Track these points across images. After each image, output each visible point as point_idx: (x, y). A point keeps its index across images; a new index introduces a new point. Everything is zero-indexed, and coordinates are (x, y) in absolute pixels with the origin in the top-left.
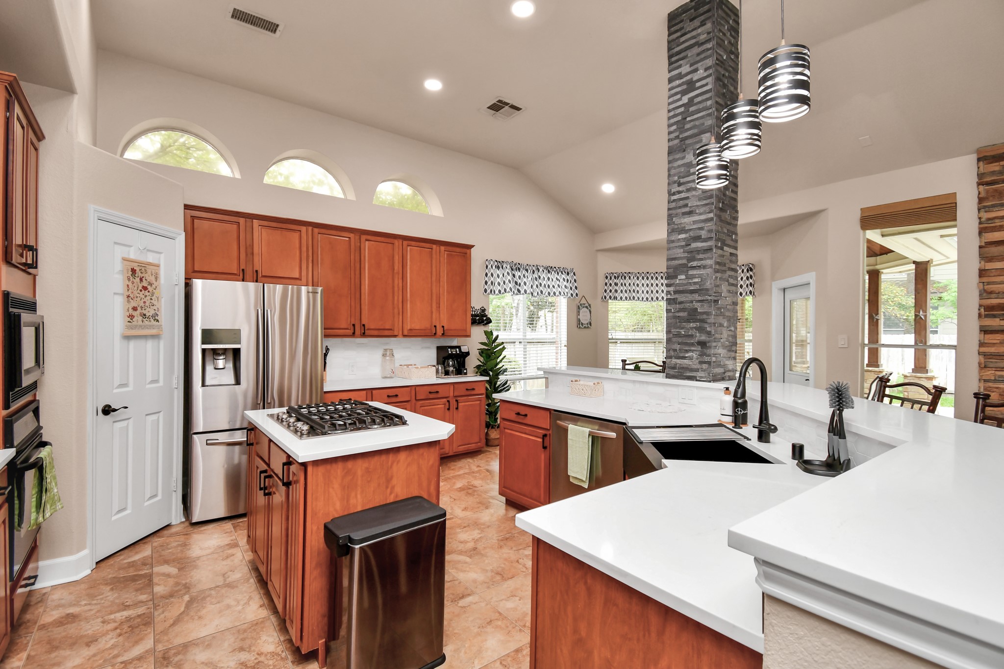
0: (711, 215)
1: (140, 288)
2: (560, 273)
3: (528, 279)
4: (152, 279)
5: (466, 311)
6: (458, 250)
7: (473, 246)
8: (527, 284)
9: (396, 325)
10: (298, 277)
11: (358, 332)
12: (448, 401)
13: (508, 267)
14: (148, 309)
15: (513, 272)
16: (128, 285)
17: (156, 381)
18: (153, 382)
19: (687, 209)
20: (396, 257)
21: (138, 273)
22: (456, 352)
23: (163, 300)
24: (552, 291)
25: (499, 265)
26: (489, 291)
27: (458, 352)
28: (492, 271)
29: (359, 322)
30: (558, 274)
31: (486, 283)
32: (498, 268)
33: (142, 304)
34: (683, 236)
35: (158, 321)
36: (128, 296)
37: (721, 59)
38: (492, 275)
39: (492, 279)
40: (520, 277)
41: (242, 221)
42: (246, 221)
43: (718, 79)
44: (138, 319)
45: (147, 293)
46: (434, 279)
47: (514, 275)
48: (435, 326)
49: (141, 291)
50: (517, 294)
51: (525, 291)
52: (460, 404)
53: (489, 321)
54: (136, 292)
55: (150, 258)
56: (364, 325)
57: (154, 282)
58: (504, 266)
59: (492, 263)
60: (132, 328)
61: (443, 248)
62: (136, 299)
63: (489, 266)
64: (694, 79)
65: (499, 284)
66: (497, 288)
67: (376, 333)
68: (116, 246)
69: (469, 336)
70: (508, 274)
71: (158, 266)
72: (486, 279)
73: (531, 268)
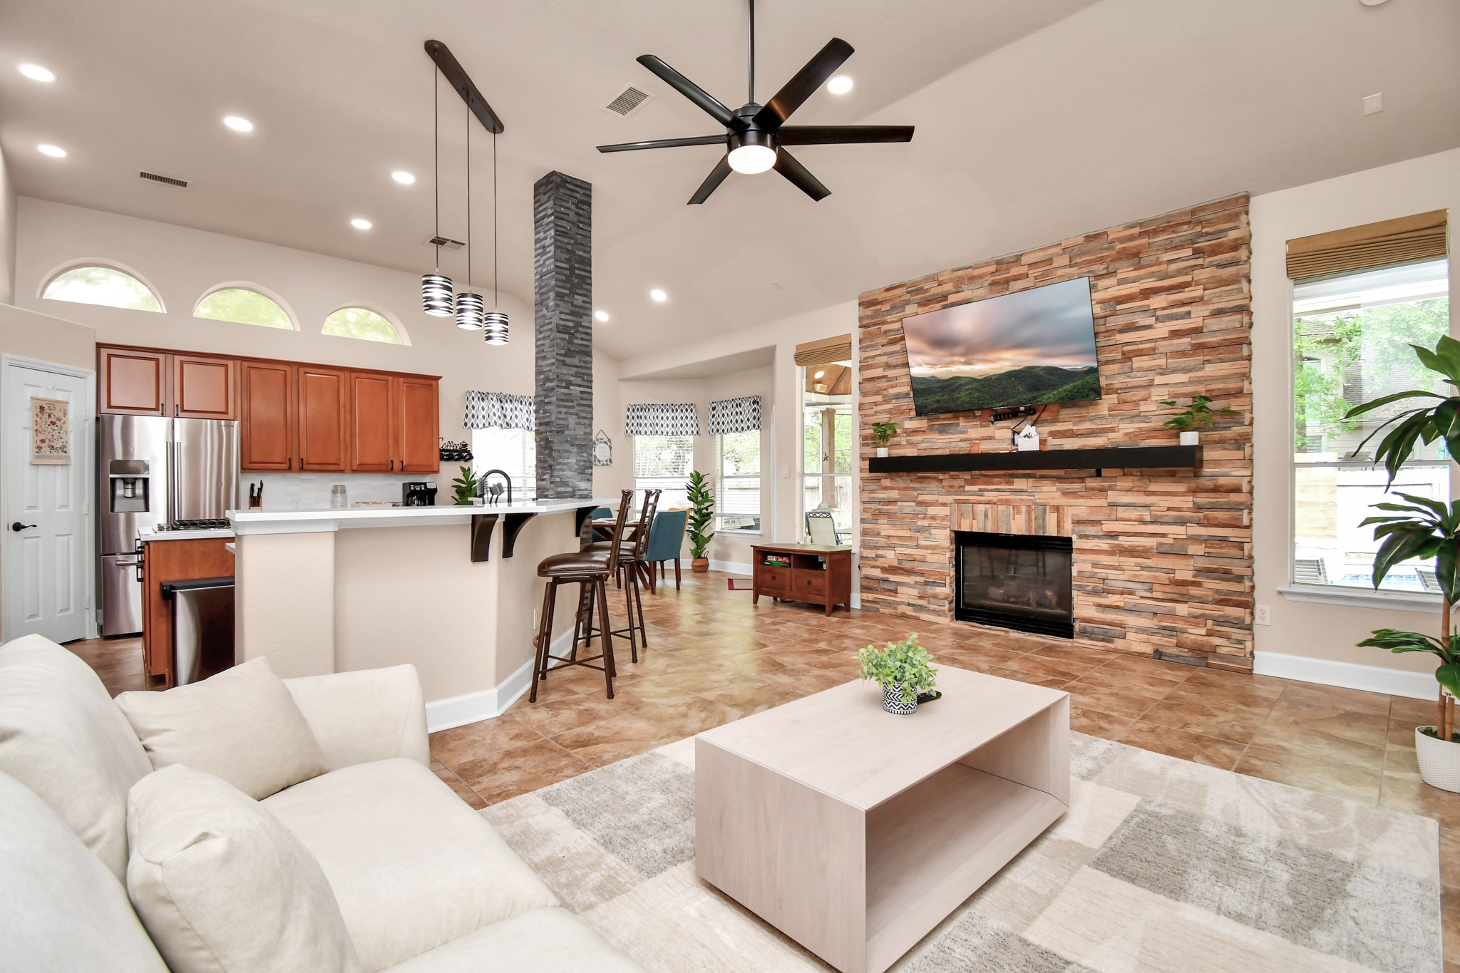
1: (48, 423)
3: (522, 413)
4: (61, 415)
5: (431, 446)
6: (422, 381)
7: (441, 377)
8: (520, 417)
9: (342, 460)
10: (223, 411)
11: (295, 465)
13: (495, 399)
14: (56, 442)
15: (502, 405)
16: (36, 421)
17: (66, 506)
18: (62, 506)
20: (342, 390)
21: (47, 410)
22: (421, 488)
23: (71, 434)
25: (483, 396)
26: (469, 425)
27: (423, 489)
28: (473, 403)
29: (297, 456)
31: (467, 416)
32: (483, 399)
33: (51, 438)
34: (541, 377)
35: (66, 452)
36: (37, 430)
37: (564, 230)
38: (473, 407)
39: (473, 412)
40: (511, 410)
41: (161, 357)
42: (166, 357)
43: (556, 247)
44: (46, 450)
45: (55, 427)
46: (390, 412)
47: (502, 408)
48: (392, 461)
49: (49, 425)
50: (505, 428)
51: (517, 425)
53: (470, 457)
54: (44, 427)
55: (60, 397)
56: (302, 459)
57: (63, 418)
58: (489, 398)
59: (473, 394)
60: (40, 457)
61: (401, 380)
62: (44, 433)
63: (470, 398)
64: (546, 244)
65: (484, 417)
66: (481, 422)
67: (317, 467)
68: (26, 388)
69: (437, 472)
70: (495, 406)
71: (67, 403)
72: (467, 412)
73: (525, 400)
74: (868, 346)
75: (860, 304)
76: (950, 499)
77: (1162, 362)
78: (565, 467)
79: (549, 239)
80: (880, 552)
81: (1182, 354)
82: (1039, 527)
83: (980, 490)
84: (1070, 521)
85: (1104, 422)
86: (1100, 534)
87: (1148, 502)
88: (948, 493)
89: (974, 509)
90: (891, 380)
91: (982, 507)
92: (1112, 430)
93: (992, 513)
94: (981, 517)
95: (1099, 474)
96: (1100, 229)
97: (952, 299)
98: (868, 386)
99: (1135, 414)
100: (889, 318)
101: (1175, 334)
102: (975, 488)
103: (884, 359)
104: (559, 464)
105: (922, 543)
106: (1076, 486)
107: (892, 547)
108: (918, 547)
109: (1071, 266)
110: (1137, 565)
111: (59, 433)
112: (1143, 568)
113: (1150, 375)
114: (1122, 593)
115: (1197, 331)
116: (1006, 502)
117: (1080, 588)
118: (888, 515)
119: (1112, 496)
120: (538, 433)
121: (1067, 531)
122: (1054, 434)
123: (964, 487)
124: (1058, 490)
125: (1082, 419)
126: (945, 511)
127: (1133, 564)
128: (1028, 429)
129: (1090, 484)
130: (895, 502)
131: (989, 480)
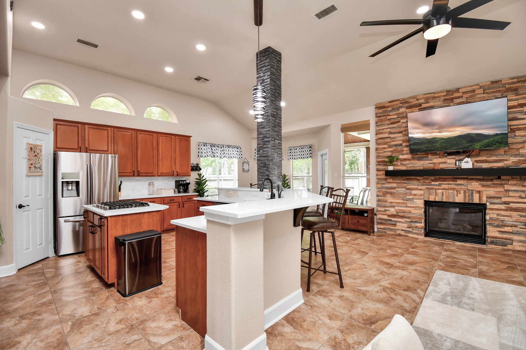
0: (270, 129)
1: (34, 156)
2: (234, 148)
3: (218, 151)
4: (39, 152)
5: (188, 165)
6: (184, 138)
7: (191, 136)
8: (218, 153)
9: (155, 171)
10: (107, 150)
11: (136, 174)
12: (179, 204)
13: (209, 145)
14: (37, 164)
15: (212, 148)
16: (29, 154)
18: (40, 195)
19: (263, 126)
20: (154, 141)
21: (33, 149)
23: (43, 161)
24: (230, 156)
25: (205, 144)
26: (200, 156)
27: (185, 183)
28: (201, 147)
29: (137, 170)
30: (233, 148)
31: (199, 152)
32: (205, 146)
33: (35, 162)
34: (262, 136)
35: (41, 169)
36: (29, 159)
37: (273, 73)
38: (201, 149)
39: (201, 151)
40: (215, 150)
41: (80, 125)
42: (82, 125)
43: (271, 80)
44: (33, 169)
45: (36, 158)
46: (173, 151)
47: (212, 149)
48: (173, 172)
49: (34, 157)
50: (213, 157)
52: (185, 205)
53: (200, 169)
55: (38, 143)
56: (139, 171)
57: (40, 153)
58: (207, 145)
59: (201, 143)
60: (30, 172)
61: (177, 137)
62: (32, 160)
63: (200, 145)
64: (264, 79)
65: (205, 153)
66: (204, 155)
67: (145, 174)
68: (24, 138)
69: (190, 176)
70: (209, 148)
71: (41, 146)
72: (199, 151)
73: (220, 146)
74: (380, 125)
75: (376, 108)
76: (424, 187)
78: (274, 175)
79: (266, 76)
80: (387, 209)
82: (470, 199)
83: (439, 184)
84: (485, 197)
85: (502, 157)
86: (501, 202)
87: (524, 190)
88: (423, 185)
89: (437, 191)
90: (393, 138)
91: (440, 191)
92: (506, 160)
93: (446, 194)
94: (440, 195)
95: (499, 178)
96: (498, 79)
97: (424, 106)
98: (380, 141)
99: (517, 154)
100: (391, 114)
103: (389, 130)
104: (272, 174)
105: (408, 205)
106: (489, 183)
107: (394, 207)
108: (407, 207)
109: (484, 93)
110: (518, 215)
111: (38, 160)
112: (521, 216)
113: (524, 138)
114: (511, 226)
116: (453, 189)
117: (490, 224)
118: (391, 193)
119: (507, 187)
120: (258, 160)
121: (484, 200)
122: (477, 162)
123: (431, 183)
124: (479, 184)
125: (491, 155)
126: (422, 192)
127: (517, 215)
128: (466, 159)
129: (496, 182)
130: (394, 188)
131: (444, 180)
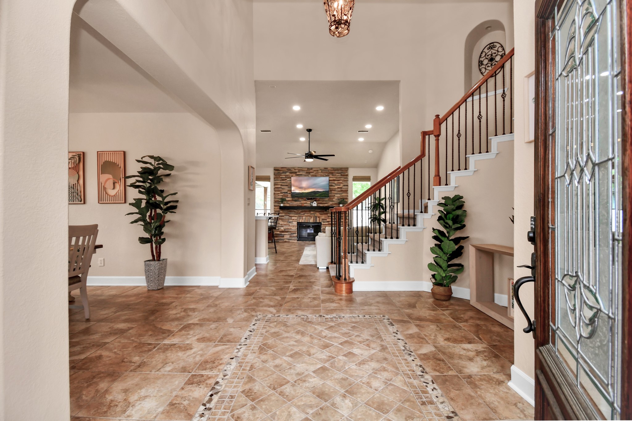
74: (276, 180)
75: (274, 170)
76: (297, 215)
77: (336, 192)
80: (279, 228)
81: (339, 191)
82: (316, 221)
84: (321, 219)
85: (327, 202)
86: (326, 221)
90: (282, 188)
91: (304, 217)
92: (329, 203)
93: (306, 218)
94: (304, 219)
95: (326, 211)
96: (327, 167)
97: (298, 174)
98: (276, 189)
99: (332, 200)
100: (282, 174)
101: (338, 188)
102: (303, 213)
103: (281, 183)
105: (290, 225)
106: (322, 213)
107: (282, 226)
108: (289, 226)
113: (334, 194)
115: (341, 188)
116: (309, 216)
118: (282, 219)
119: (328, 215)
121: (321, 221)
122: (319, 203)
123: (301, 213)
124: (319, 213)
125: (323, 201)
126: (296, 218)
128: (315, 202)
129: (325, 212)
130: (283, 216)
131: (305, 211)
